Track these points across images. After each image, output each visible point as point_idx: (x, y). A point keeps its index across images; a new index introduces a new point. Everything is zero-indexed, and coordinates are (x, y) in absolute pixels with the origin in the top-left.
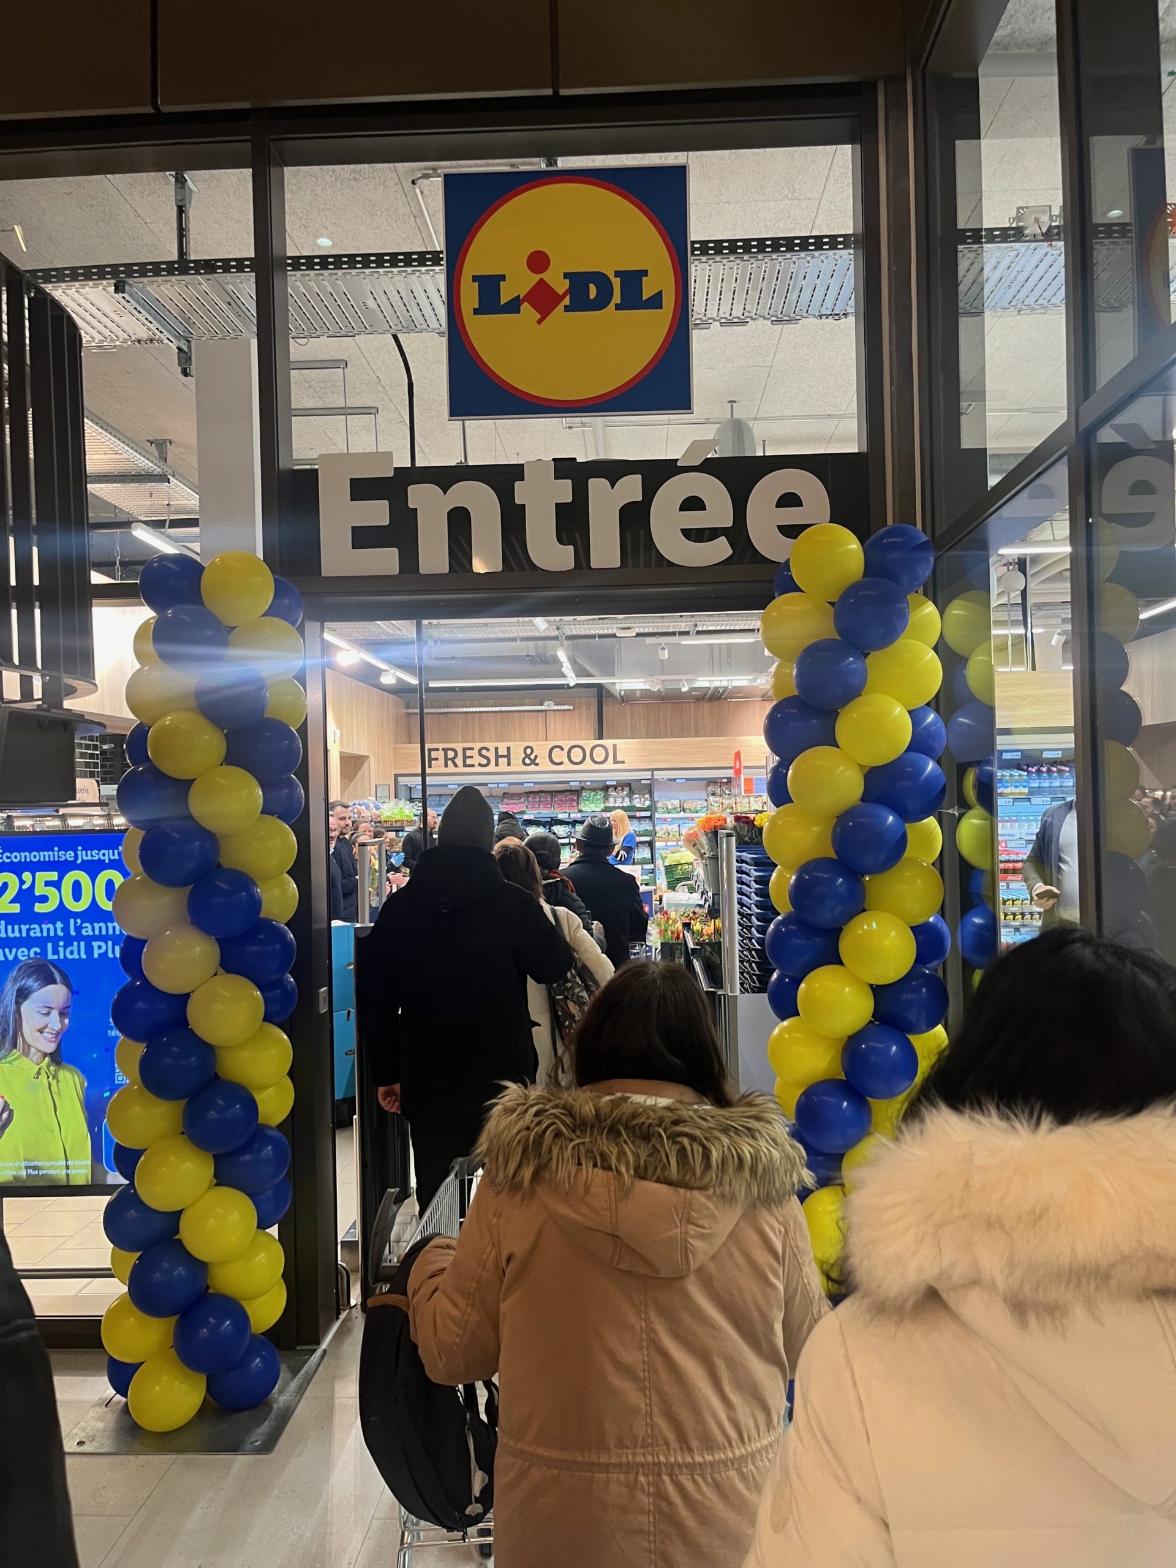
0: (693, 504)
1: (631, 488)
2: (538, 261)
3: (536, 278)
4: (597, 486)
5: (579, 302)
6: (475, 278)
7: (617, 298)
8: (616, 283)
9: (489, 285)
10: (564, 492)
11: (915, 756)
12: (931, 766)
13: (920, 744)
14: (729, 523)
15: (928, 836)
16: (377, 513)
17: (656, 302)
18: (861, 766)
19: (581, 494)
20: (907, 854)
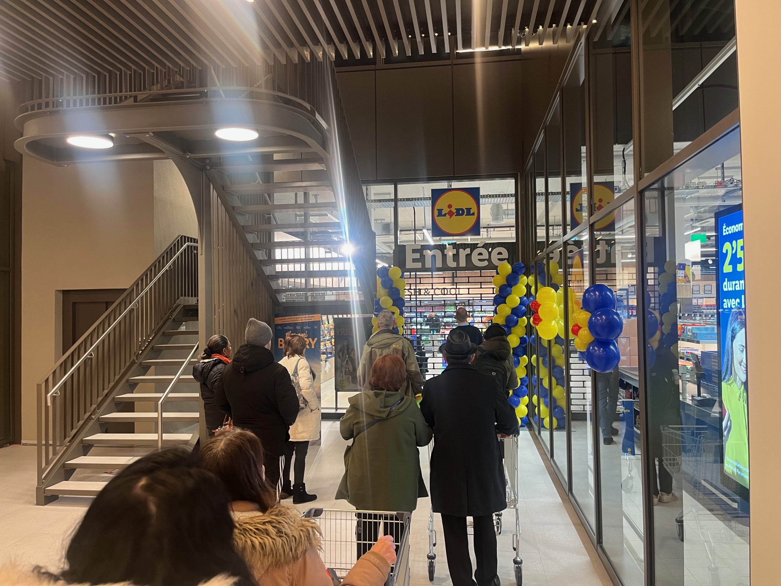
0: (480, 254)
1: (468, 251)
2: (450, 206)
3: (450, 209)
4: (461, 250)
5: (458, 214)
6: (437, 210)
7: (465, 213)
8: (465, 210)
9: (440, 211)
10: (455, 251)
11: (521, 306)
12: (524, 308)
13: (522, 303)
14: (488, 258)
15: (524, 321)
16: (417, 256)
17: (473, 214)
18: (511, 308)
19: (458, 252)
20: (519, 324)
